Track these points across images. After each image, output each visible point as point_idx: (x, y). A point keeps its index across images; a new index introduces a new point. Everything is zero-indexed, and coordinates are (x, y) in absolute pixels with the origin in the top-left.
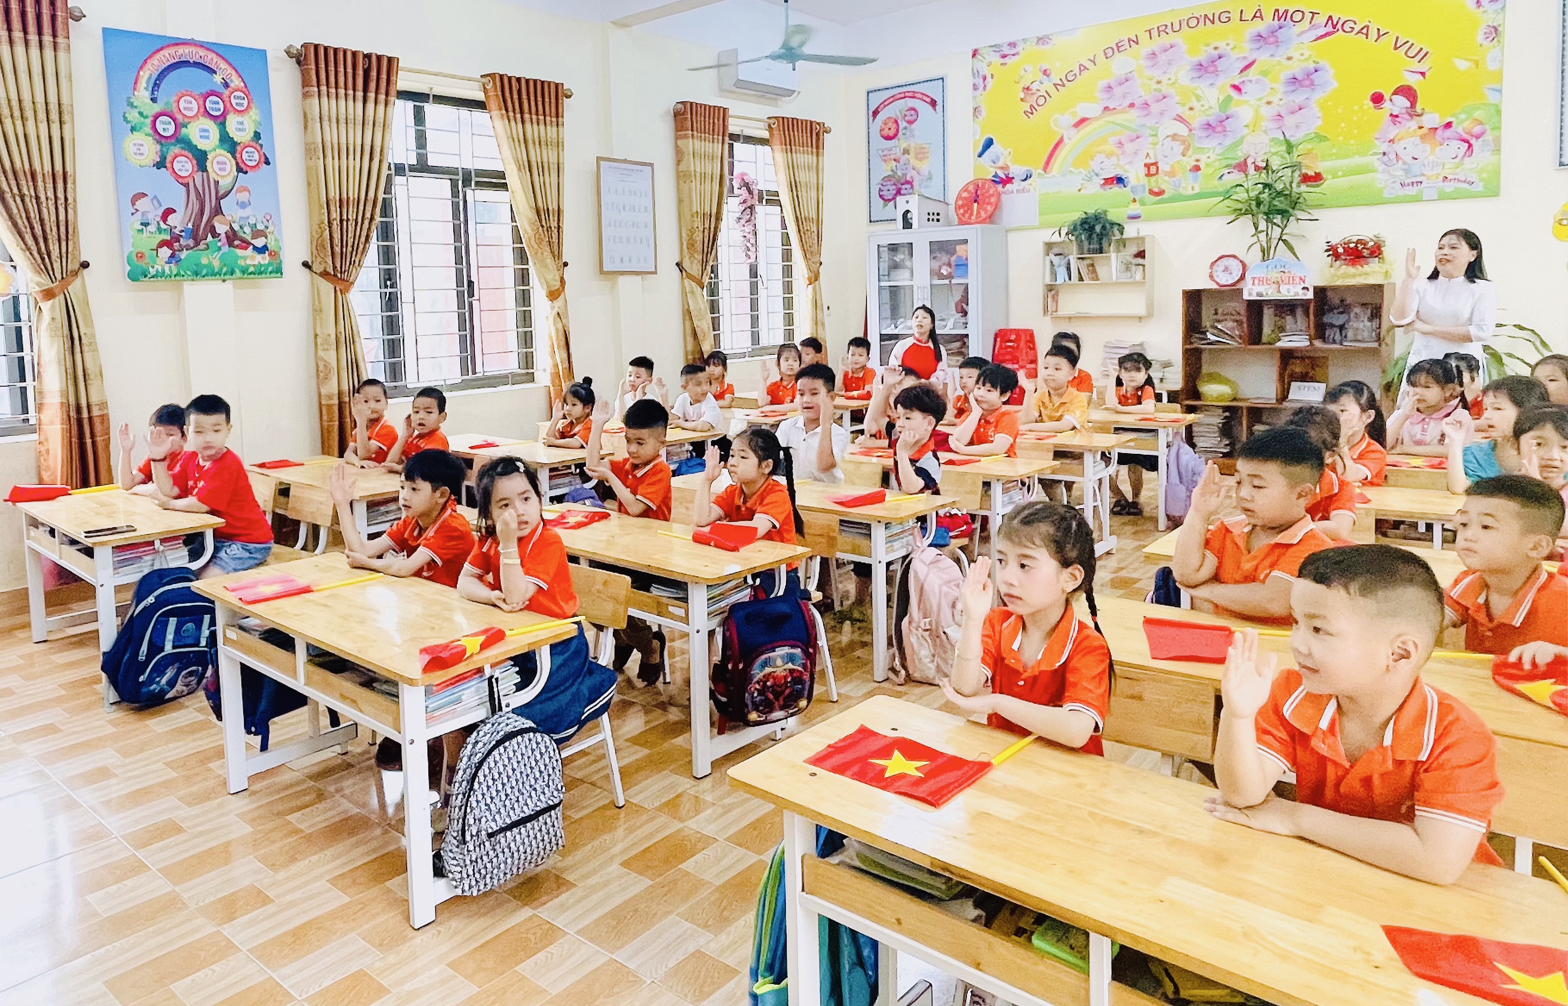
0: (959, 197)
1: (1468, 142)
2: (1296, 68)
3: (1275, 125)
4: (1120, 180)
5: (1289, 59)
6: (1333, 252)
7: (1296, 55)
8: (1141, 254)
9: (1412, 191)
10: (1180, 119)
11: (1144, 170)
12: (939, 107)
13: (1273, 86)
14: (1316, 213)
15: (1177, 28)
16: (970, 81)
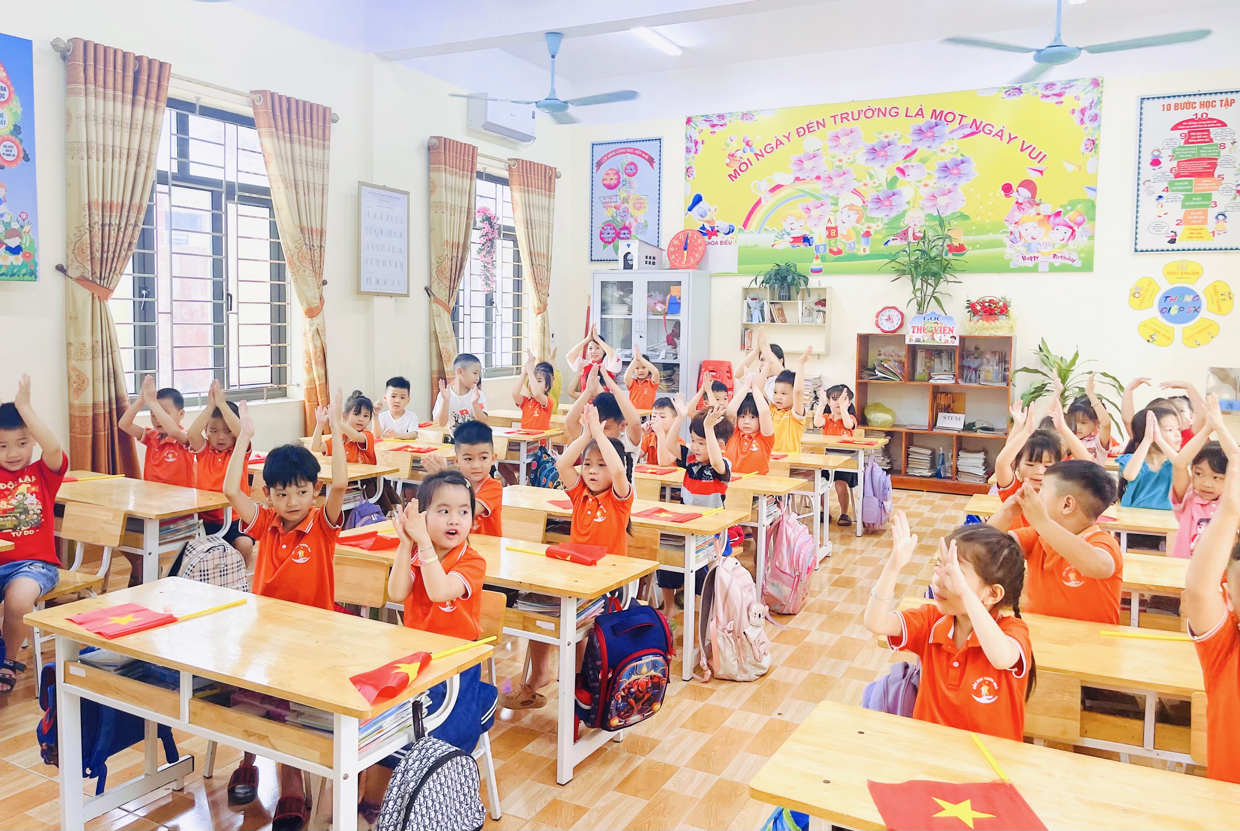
0: (671, 244)
1: (1071, 228)
2: (946, 159)
3: (929, 204)
4: (806, 240)
5: (943, 151)
6: (972, 307)
7: (948, 148)
8: (822, 303)
9: (1029, 264)
10: (856, 192)
11: (825, 233)
12: (656, 165)
13: (928, 172)
14: (960, 277)
15: (856, 117)
16: (683, 144)
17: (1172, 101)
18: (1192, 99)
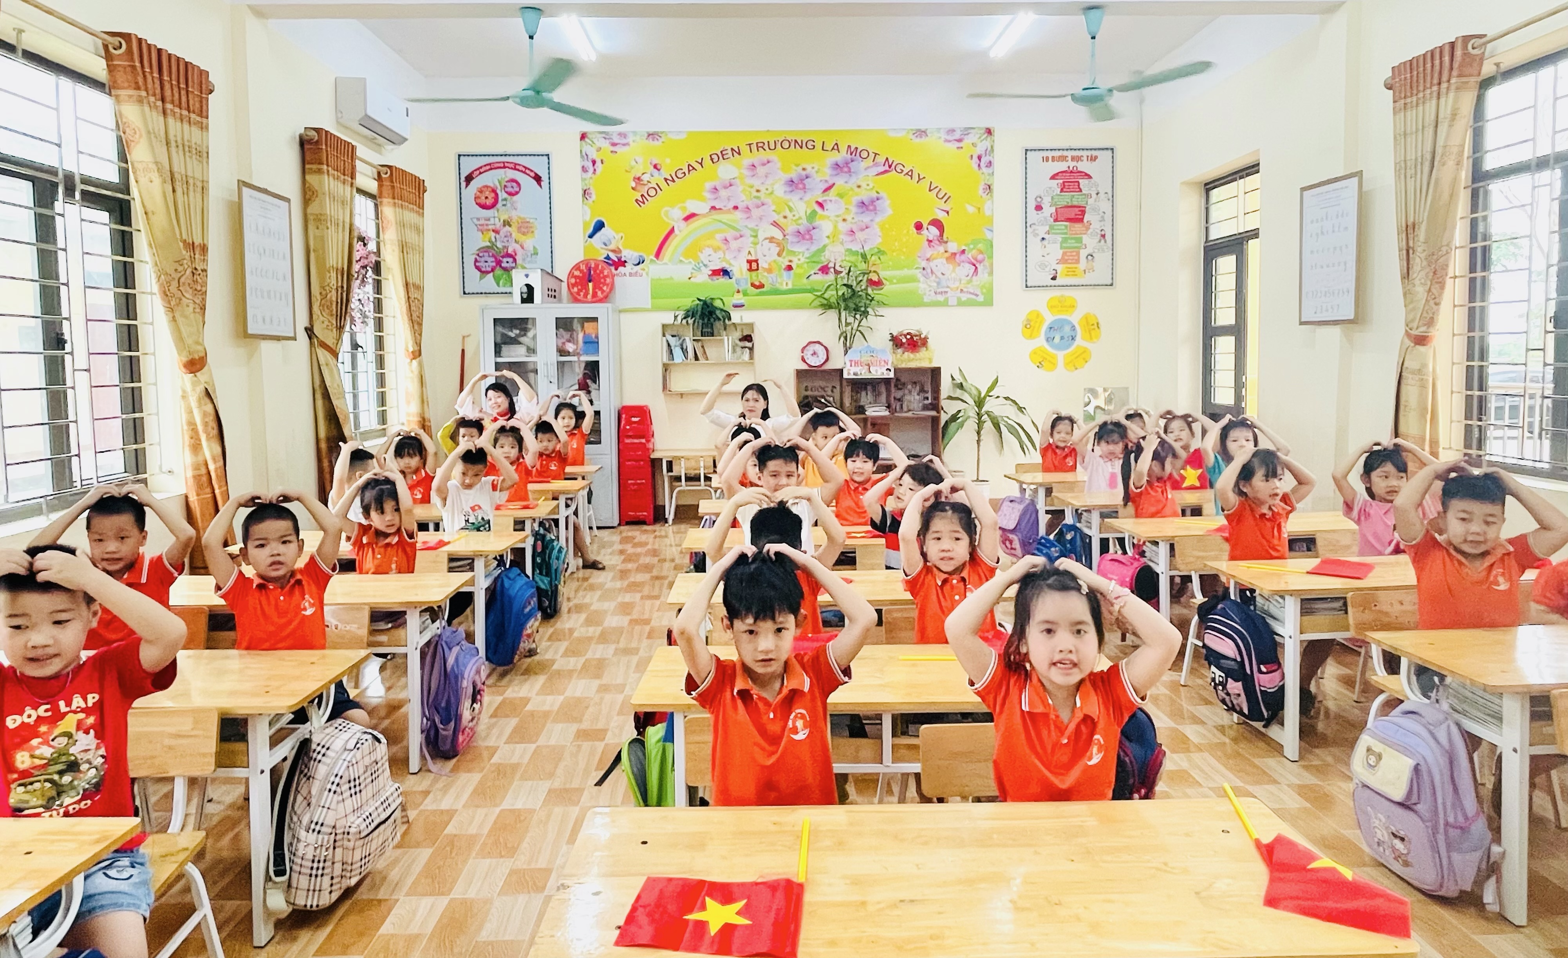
0: (571, 275)
1: (975, 265)
2: (864, 195)
3: (848, 239)
4: (725, 272)
6: (894, 342)
7: (864, 185)
8: (748, 338)
9: (941, 298)
10: (775, 224)
11: (746, 266)
12: (545, 183)
13: (846, 206)
14: (881, 311)
15: (772, 147)
16: (578, 163)
17: (1050, 154)
18: (1065, 153)
